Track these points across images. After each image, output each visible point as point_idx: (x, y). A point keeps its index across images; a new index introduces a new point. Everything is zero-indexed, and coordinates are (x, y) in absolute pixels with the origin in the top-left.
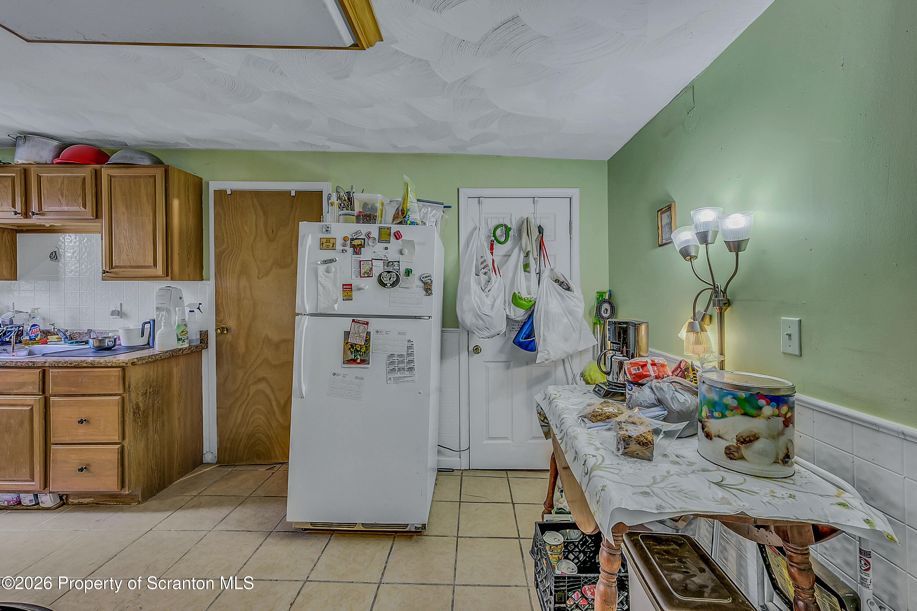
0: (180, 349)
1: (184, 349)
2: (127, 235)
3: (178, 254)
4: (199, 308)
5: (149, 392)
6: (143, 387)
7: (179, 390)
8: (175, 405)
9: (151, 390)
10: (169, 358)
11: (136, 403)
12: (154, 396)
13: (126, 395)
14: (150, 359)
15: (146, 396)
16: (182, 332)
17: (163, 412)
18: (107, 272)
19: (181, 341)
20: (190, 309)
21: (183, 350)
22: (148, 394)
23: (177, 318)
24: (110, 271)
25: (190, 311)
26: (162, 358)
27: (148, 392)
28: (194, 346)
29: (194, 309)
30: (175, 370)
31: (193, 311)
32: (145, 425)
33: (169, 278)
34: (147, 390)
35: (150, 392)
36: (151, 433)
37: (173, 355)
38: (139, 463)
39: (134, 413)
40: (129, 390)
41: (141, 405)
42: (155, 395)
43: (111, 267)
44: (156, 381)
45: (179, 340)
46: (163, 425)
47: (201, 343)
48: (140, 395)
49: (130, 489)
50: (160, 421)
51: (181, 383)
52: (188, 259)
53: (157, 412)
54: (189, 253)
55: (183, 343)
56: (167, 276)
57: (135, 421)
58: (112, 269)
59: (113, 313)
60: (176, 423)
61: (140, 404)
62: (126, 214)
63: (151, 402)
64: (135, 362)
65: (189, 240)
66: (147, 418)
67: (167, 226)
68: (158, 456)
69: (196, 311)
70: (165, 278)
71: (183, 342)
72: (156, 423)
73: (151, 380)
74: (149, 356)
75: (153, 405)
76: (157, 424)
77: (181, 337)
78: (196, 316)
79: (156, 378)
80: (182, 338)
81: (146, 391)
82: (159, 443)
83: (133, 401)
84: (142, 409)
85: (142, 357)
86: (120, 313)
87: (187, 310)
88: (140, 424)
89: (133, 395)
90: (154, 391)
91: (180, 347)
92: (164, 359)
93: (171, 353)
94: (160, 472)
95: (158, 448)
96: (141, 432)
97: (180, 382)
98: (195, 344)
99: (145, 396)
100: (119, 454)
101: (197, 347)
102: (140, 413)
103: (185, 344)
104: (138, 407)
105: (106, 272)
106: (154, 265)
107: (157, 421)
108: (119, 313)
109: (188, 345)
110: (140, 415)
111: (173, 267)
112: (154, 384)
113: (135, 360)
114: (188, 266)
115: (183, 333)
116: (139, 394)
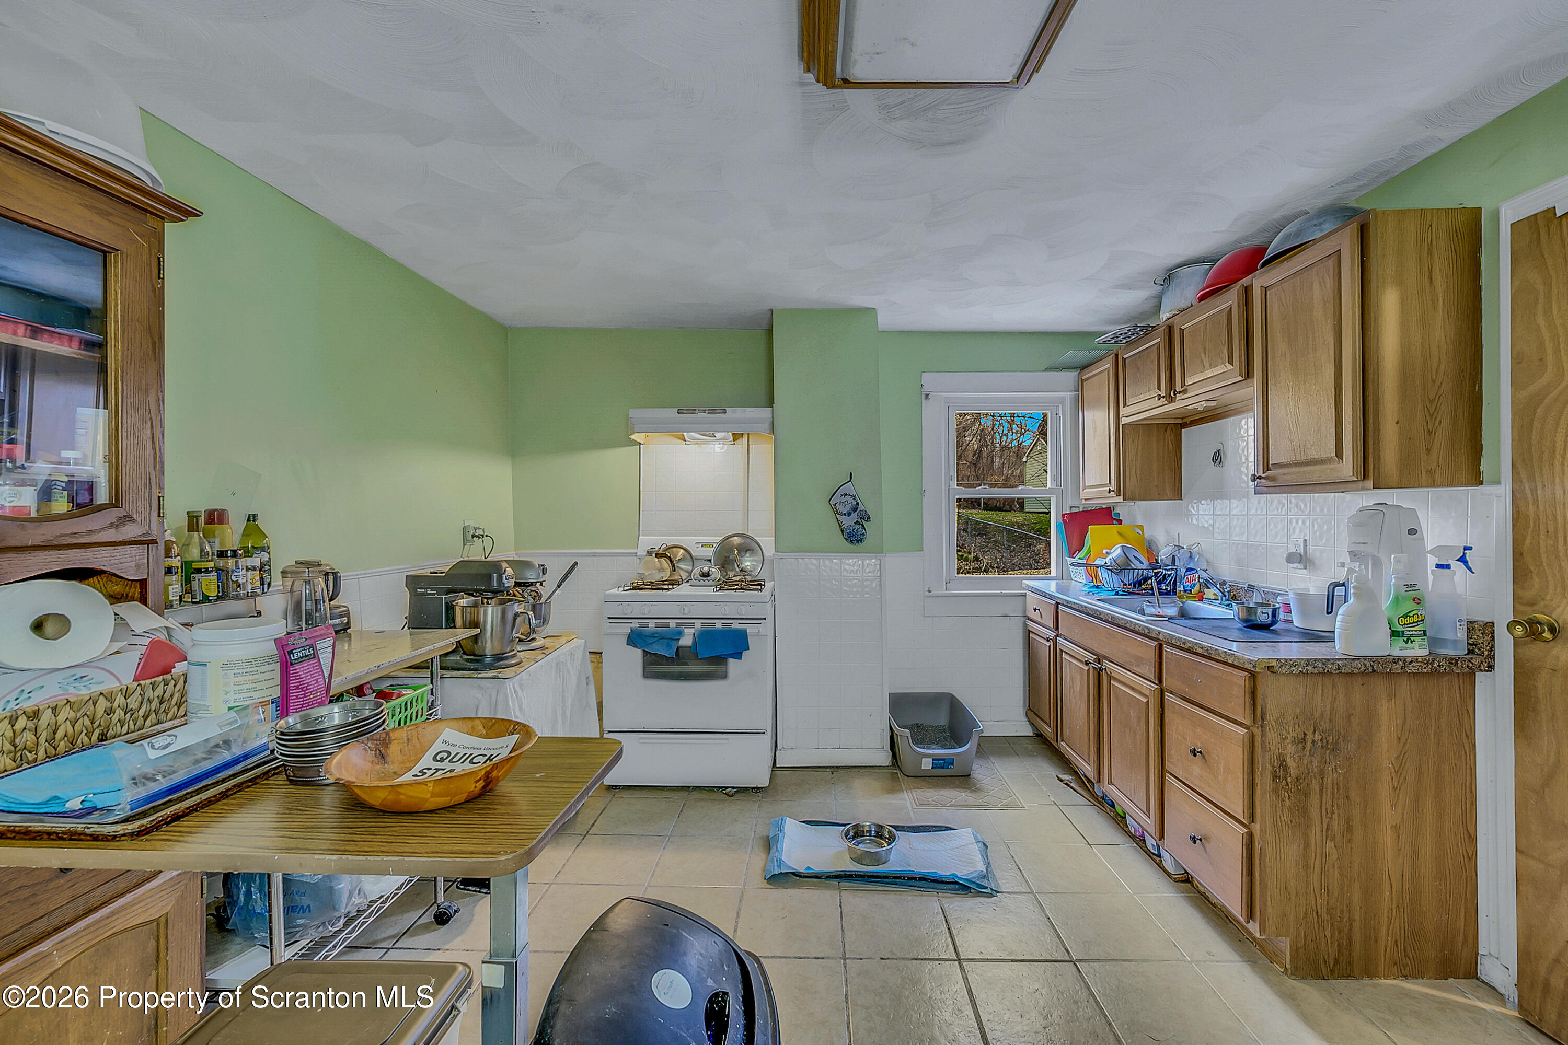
0: (1396, 660)
1: (1409, 660)
2: (1290, 399)
3: (1398, 423)
4: (1463, 559)
5: (1310, 741)
6: (1296, 726)
7: (1397, 758)
8: (1385, 791)
9: (1317, 737)
10: (1363, 674)
11: (1280, 755)
12: (1325, 753)
13: (1257, 732)
14: (1309, 668)
15: (1304, 748)
16: (1406, 616)
17: (1348, 797)
18: (1260, 478)
19: (1402, 639)
20: (1439, 560)
21: (1405, 662)
22: (1309, 744)
23: (1393, 580)
24: (1264, 475)
25: (1439, 566)
26: (1343, 671)
27: (1309, 738)
28: (1445, 658)
29: (1450, 562)
30: (1385, 709)
31: (1448, 567)
32: (1302, 811)
33: (1369, 483)
34: (1305, 734)
35: (1313, 742)
36: (1315, 834)
37: (1374, 671)
38: (1286, 888)
39: (1275, 777)
40: (1263, 723)
41: (1290, 762)
42: (1328, 751)
43: (1267, 468)
44: (1331, 720)
45: (1394, 634)
46: (1349, 829)
47: (1469, 652)
48: (1288, 741)
49: (1264, 932)
50: (1339, 815)
51: (1403, 741)
52: (1430, 432)
53: (1333, 793)
54: (1431, 416)
55: (1407, 645)
56: (1365, 477)
57: (1275, 791)
58: (1268, 470)
59: (1291, 558)
60: (1388, 839)
61: (1288, 760)
62: (1288, 355)
63: (1315, 763)
64: (1273, 666)
65: (1434, 382)
66: (1306, 795)
67: (1366, 358)
68: (1336, 895)
69: (1457, 566)
70: (1360, 484)
71: (1407, 642)
72: (1329, 815)
73: (1317, 714)
74: (1308, 660)
75: (1322, 774)
76: (1331, 818)
77: (1400, 629)
78: (1456, 578)
79: (1331, 713)
80: (1403, 632)
81: (1303, 736)
82: (1336, 866)
83: (1273, 748)
84: (1293, 772)
85: (1291, 660)
86: (1304, 558)
87: (1432, 561)
88: (1288, 803)
89: (1272, 736)
90: (1325, 741)
91: (1397, 652)
92: (1348, 673)
93: (1368, 664)
94: (1339, 932)
95: (1334, 874)
96: (1291, 821)
97: (1399, 739)
98: (1449, 652)
99: (1300, 746)
100: (1244, 847)
101: (1453, 661)
102: (1289, 780)
103: (1413, 648)
104: (1283, 765)
105: (1258, 478)
106: (1336, 456)
107: (1333, 813)
108: (1301, 559)
109: (1426, 652)
110: (1287, 784)
111: (1379, 456)
112: (1325, 726)
113: (1274, 663)
114: (1428, 451)
115: (1408, 620)
116: (1286, 738)
